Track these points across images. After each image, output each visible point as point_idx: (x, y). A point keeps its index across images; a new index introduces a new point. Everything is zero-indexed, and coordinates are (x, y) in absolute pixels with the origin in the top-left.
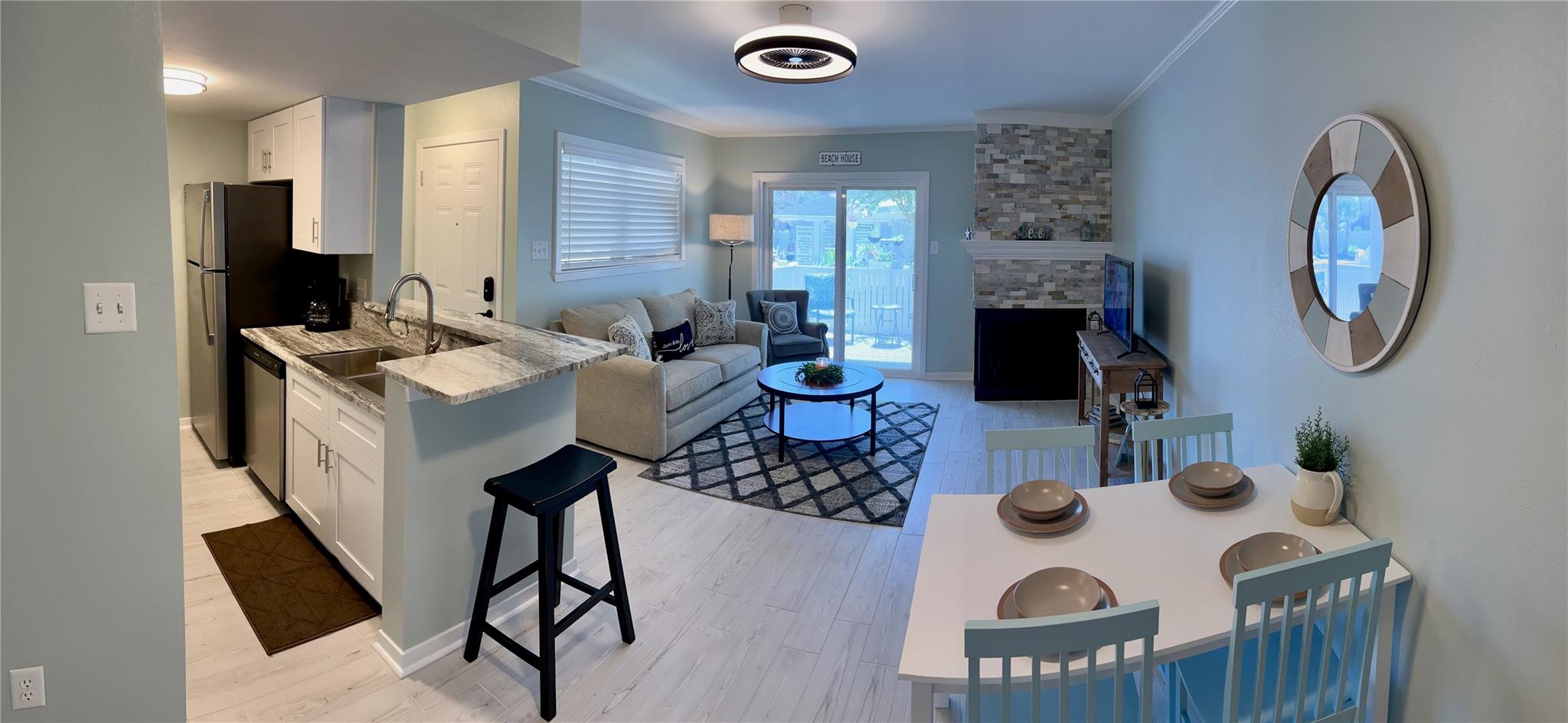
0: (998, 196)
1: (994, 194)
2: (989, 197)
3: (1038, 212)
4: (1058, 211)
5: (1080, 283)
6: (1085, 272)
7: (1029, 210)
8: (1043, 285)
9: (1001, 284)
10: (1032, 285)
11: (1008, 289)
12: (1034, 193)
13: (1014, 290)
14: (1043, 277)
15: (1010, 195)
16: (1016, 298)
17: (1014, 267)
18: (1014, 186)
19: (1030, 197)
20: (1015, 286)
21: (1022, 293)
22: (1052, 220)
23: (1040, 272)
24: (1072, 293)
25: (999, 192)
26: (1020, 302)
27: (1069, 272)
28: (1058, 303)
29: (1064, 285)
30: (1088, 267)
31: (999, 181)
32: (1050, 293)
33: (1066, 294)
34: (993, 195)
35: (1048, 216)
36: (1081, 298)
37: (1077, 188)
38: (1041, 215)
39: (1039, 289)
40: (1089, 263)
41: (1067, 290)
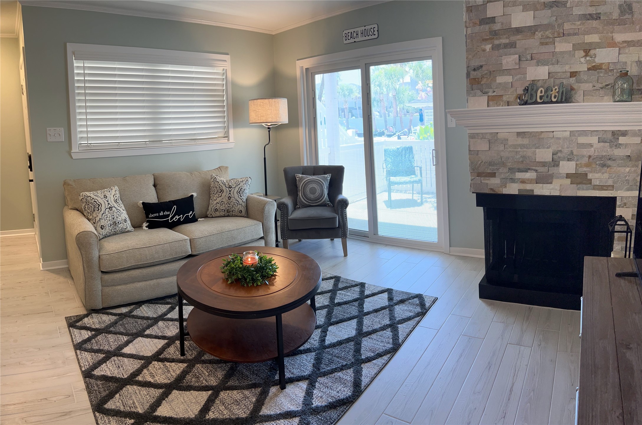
0: (496, 48)
1: (490, 46)
2: (484, 50)
3: (553, 64)
4: (583, 60)
5: (609, 163)
6: (619, 146)
7: (540, 63)
8: (558, 165)
9: (504, 164)
10: (544, 164)
11: (512, 170)
12: (548, 37)
13: (520, 171)
14: (559, 154)
15: (513, 45)
16: (523, 181)
17: (520, 141)
18: (518, 31)
19: (542, 44)
20: (521, 166)
21: (530, 175)
22: (573, 74)
23: (554, 148)
24: (597, 175)
25: (497, 42)
26: (528, 187)
27: (595, 146)
28: (578, 189)
29: (588, 165)
30: (622, 140)
31: (497, 27)
32: (568, 176)
33: (590, 176)
34: (488, 47)
35: (567, 68)
36: (610, 183)
37: (612, 23)
38: (557, 68)
39: (553, 170)
40: (624, 134)
41: (591, 172)
